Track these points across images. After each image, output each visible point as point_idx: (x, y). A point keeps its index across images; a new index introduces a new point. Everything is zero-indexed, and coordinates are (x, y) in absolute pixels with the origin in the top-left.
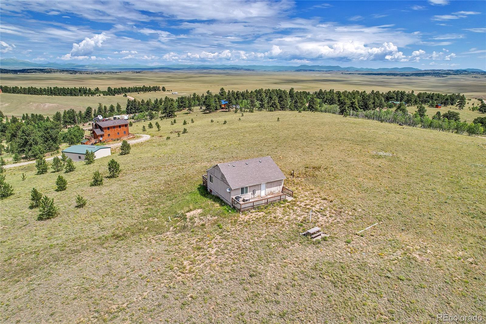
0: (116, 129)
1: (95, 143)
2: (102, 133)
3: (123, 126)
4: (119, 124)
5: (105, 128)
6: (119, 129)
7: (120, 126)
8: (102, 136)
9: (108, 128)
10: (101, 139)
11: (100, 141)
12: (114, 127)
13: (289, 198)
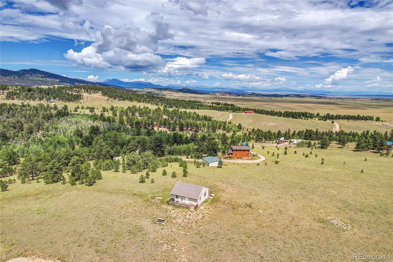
0: (241, 152)
1: (227, 157)
2: (232, 152)
3: (246, 150)
4: (244, 149)
5: (234, 150)
6: (243, 152)
7: (244, 151)
8: (232, 154)
9: (237, 150)
11: (230, 157)
12: (240, 150)
13: (192, 209)
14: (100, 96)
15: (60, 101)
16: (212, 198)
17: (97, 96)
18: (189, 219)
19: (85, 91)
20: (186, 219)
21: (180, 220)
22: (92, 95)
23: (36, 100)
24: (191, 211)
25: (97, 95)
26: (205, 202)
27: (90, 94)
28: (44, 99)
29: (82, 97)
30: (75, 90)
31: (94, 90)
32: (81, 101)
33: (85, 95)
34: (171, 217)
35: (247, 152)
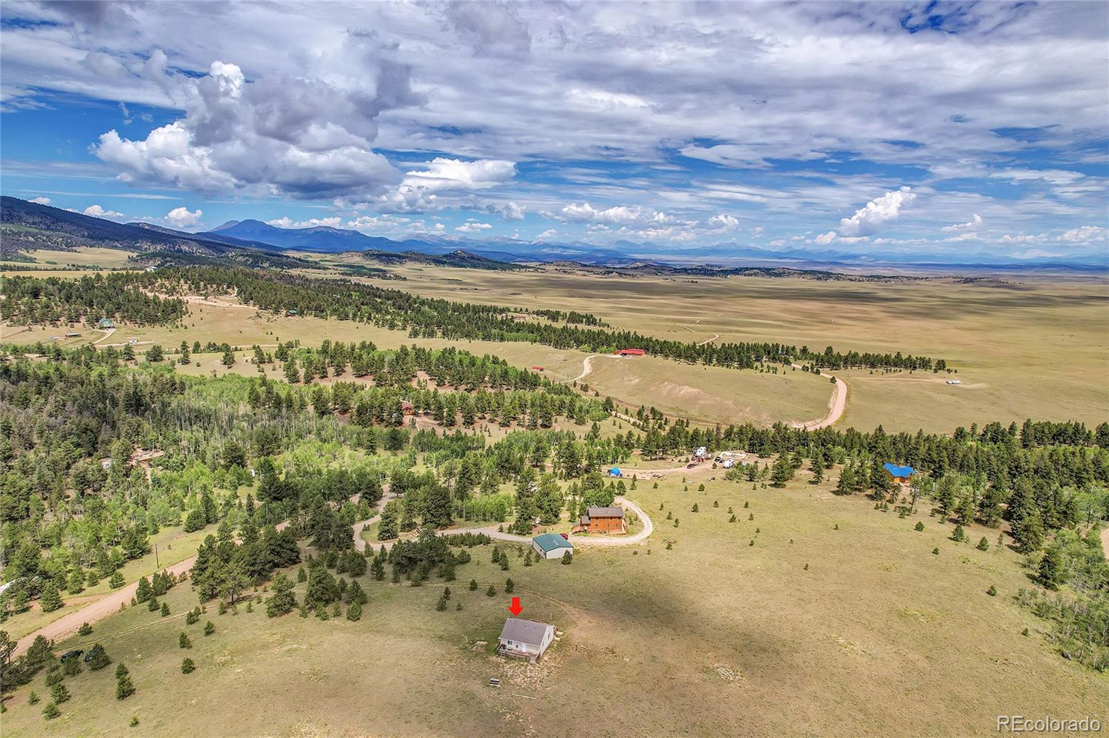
0: (606, 520)
1: (580, 531)
2: (589, 522)
3: (615, 517)
4: (611, 516)
5: (593, 518)
6: (610, 520)
7: (611, 518)
8: (588, 525)
9: (597, 518)
10: (586, 528)
11: (585, 531)
12: (604, 518)
13: (533, 661)
14: (234, 306)
15: (128, 323)
16: (559, 639)
17: (228, 305)
18: (530, 677)
19: (190, 289)
20: (526, 677)
21: (519, 680)
22: (212, 301)
23: (59, 323)
24: (531, 664)
25: (228, 301)
26: (549, 647)
27: (206, 299)
28: (83, 319)
29: (186, 308)
30: (162, 286)
31: (215, 286)
32: (186, 320)
33: (193, 300)
34: (506, 676)
35: (618, 520)
